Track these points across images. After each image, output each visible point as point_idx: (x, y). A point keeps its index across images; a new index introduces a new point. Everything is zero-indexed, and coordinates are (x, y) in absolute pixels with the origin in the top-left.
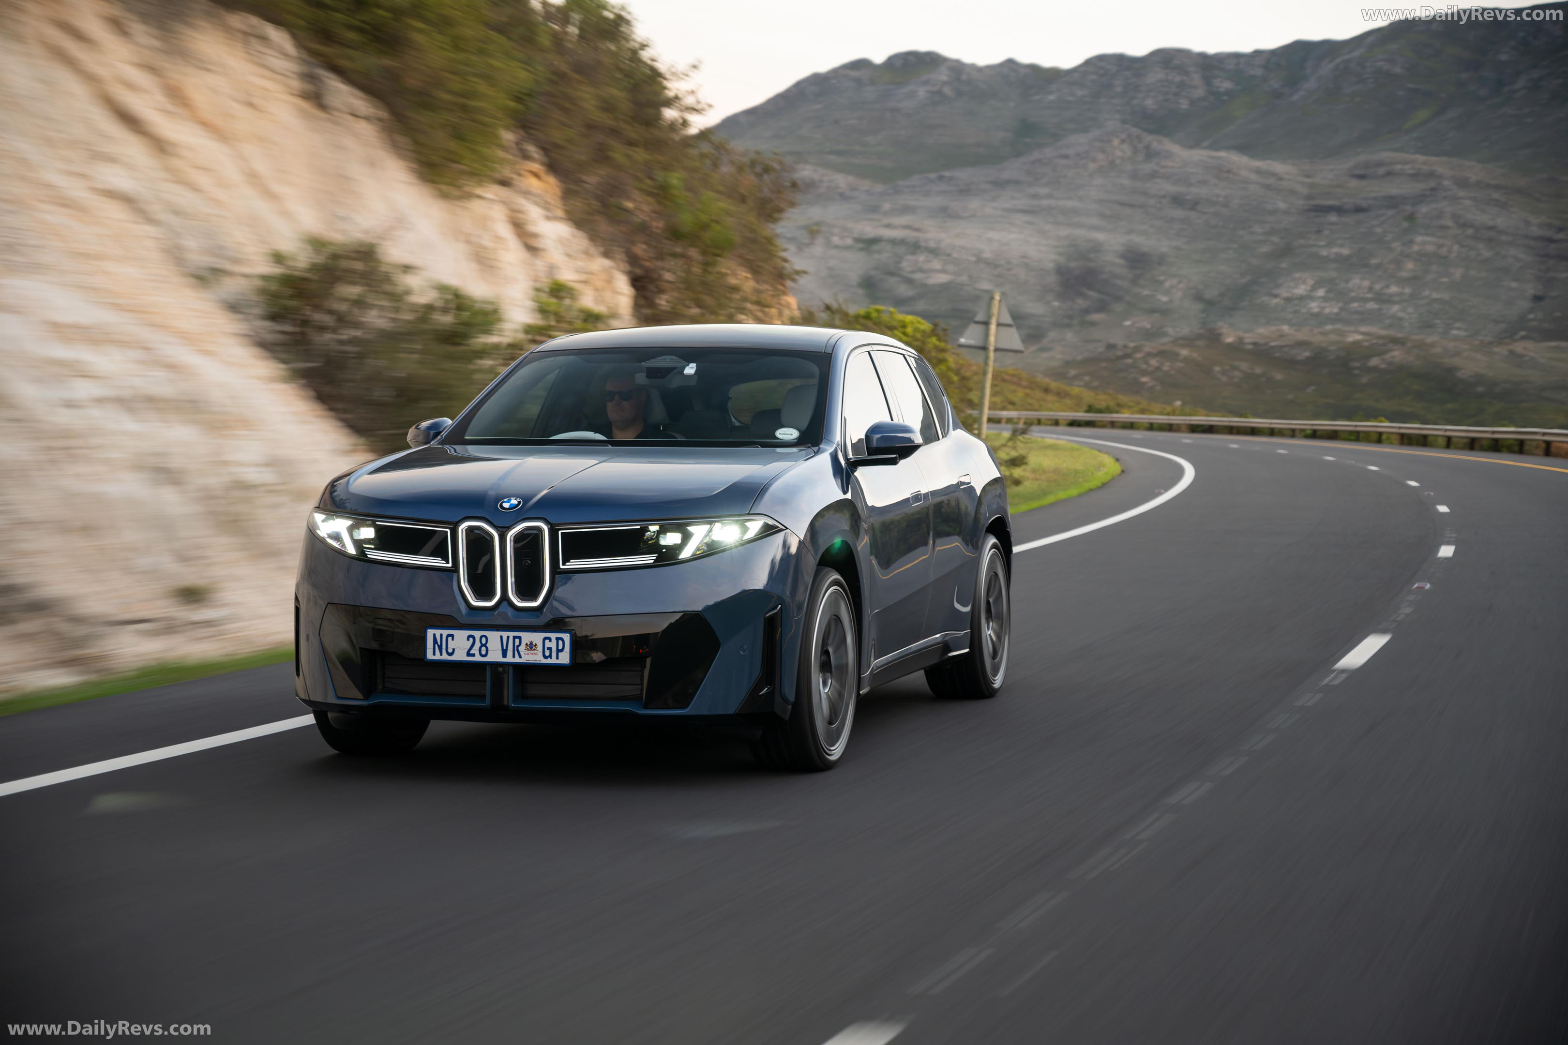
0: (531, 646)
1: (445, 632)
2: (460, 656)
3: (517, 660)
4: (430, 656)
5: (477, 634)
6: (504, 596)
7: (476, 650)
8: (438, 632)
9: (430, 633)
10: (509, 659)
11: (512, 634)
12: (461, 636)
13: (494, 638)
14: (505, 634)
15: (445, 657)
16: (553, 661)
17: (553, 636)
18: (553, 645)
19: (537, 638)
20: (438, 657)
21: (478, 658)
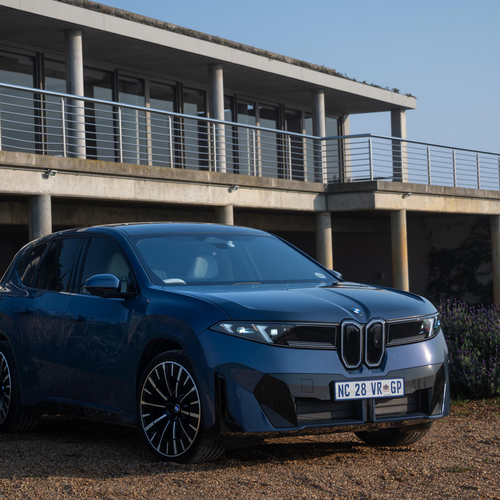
0: (386, 387)
1: (344, 384)
2: (352, 396)
3: (380, 395)
4: (337, 398)
5: (360, 383)
6: (364, 362)
7: (359, 392)
8: (341, 384)
9: (337, 385)
10: (376, 395)
11: (377, 382)
12: (352, 384)
13: (368, 384)
14: (373, 382)
15: (345, 397)
16: (396, 394)
17: (396, 380)
18: (395, 385)
19: (387, 382)
20: (341, 398)
21: (361, 396)
